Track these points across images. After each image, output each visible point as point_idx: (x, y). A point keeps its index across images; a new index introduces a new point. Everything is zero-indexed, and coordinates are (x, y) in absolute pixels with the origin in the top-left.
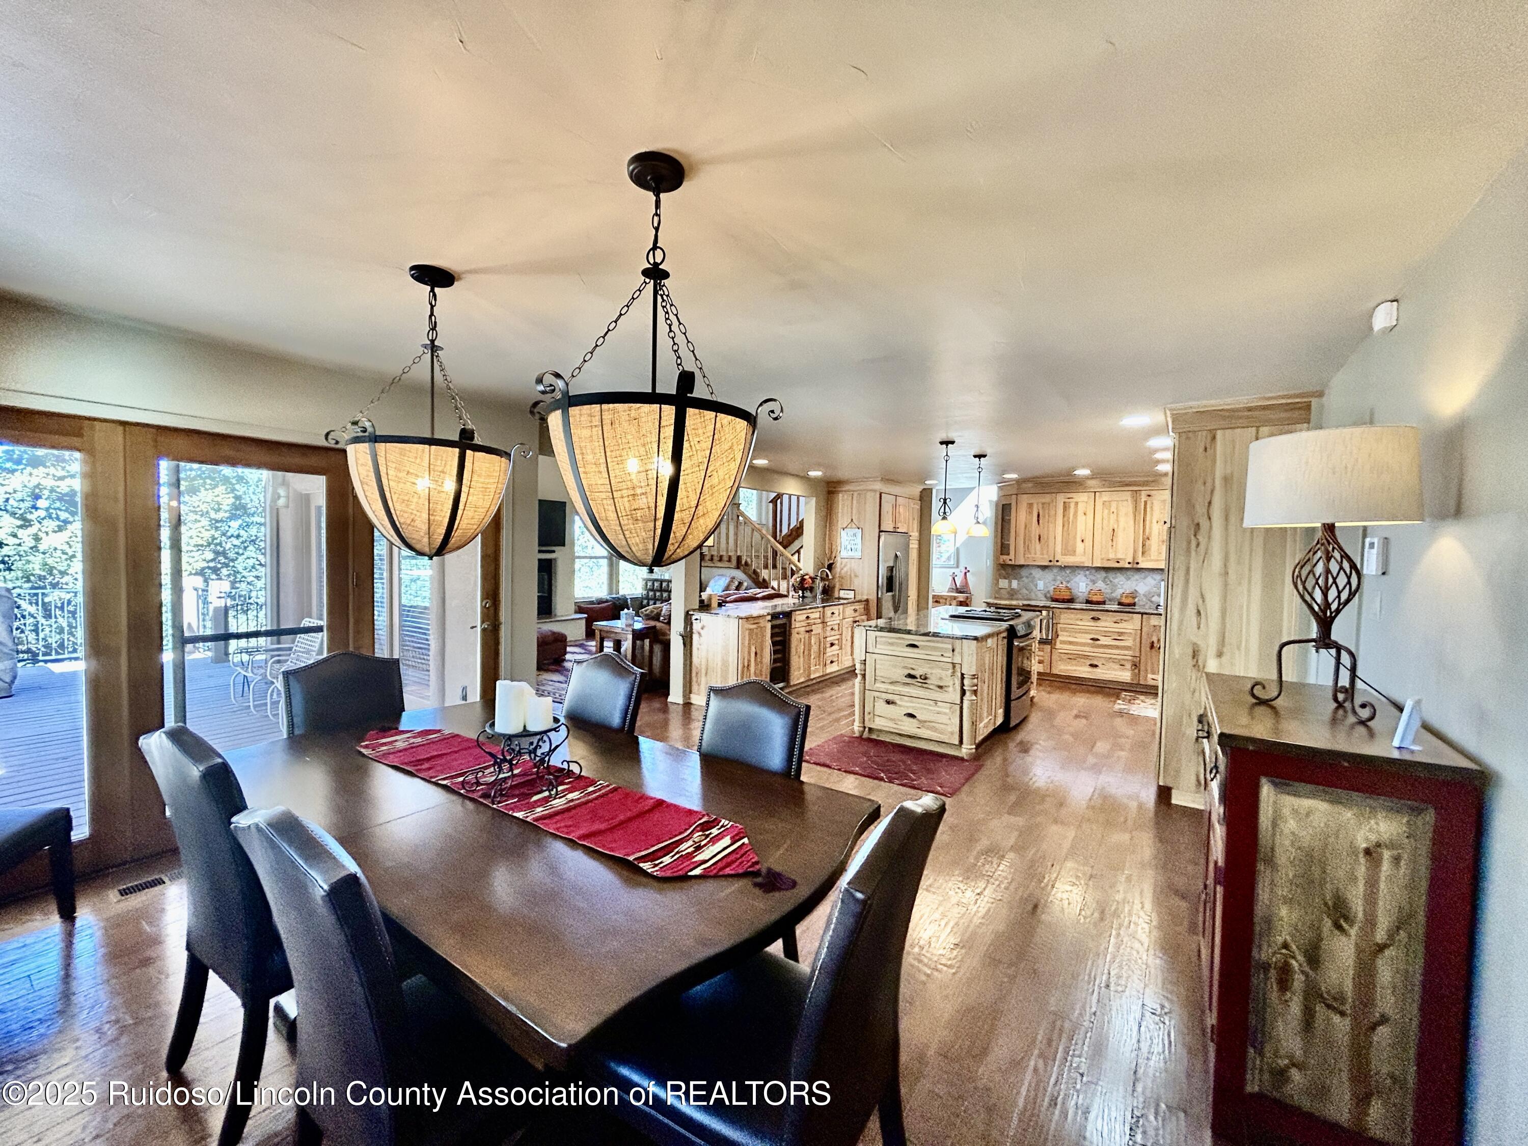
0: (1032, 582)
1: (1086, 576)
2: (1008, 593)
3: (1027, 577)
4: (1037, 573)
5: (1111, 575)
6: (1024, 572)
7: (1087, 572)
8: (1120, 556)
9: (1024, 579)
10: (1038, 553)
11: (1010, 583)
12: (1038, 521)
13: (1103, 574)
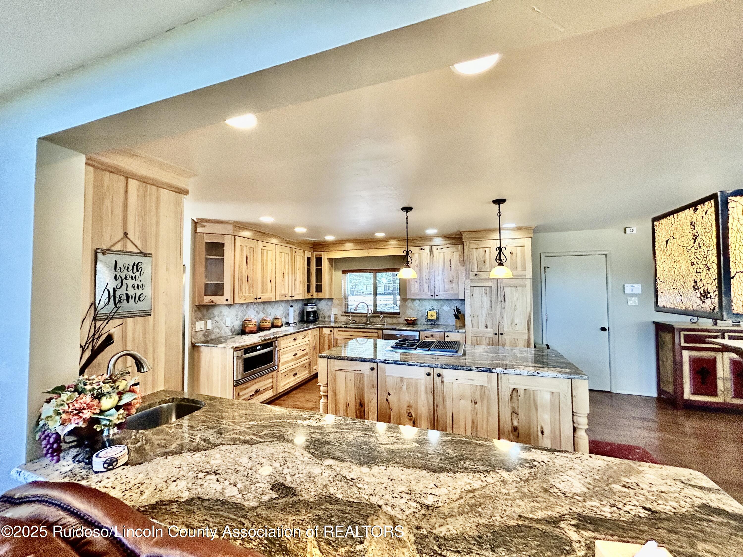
0: (222, 320)
1: (254, 309)
2: (204, 335)
3: (218, 316)
4: (225, 311)
5: (266, 307)
6: (216, 311)
7: (255, 306)
8: (287, 292)
9: (217, 318)
10: (247, 292)
11: (206, 325)
12: (247, 263)
13: (262, 306)
